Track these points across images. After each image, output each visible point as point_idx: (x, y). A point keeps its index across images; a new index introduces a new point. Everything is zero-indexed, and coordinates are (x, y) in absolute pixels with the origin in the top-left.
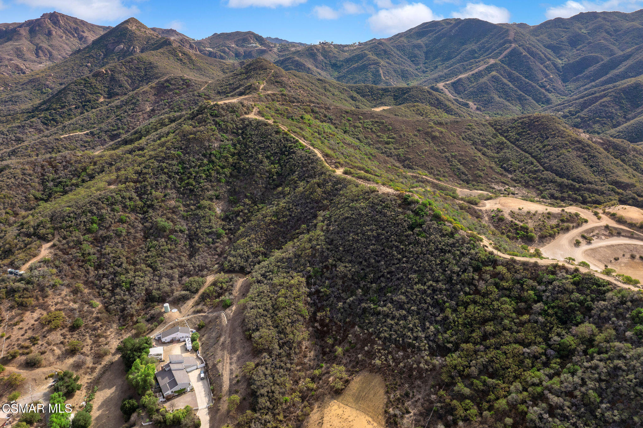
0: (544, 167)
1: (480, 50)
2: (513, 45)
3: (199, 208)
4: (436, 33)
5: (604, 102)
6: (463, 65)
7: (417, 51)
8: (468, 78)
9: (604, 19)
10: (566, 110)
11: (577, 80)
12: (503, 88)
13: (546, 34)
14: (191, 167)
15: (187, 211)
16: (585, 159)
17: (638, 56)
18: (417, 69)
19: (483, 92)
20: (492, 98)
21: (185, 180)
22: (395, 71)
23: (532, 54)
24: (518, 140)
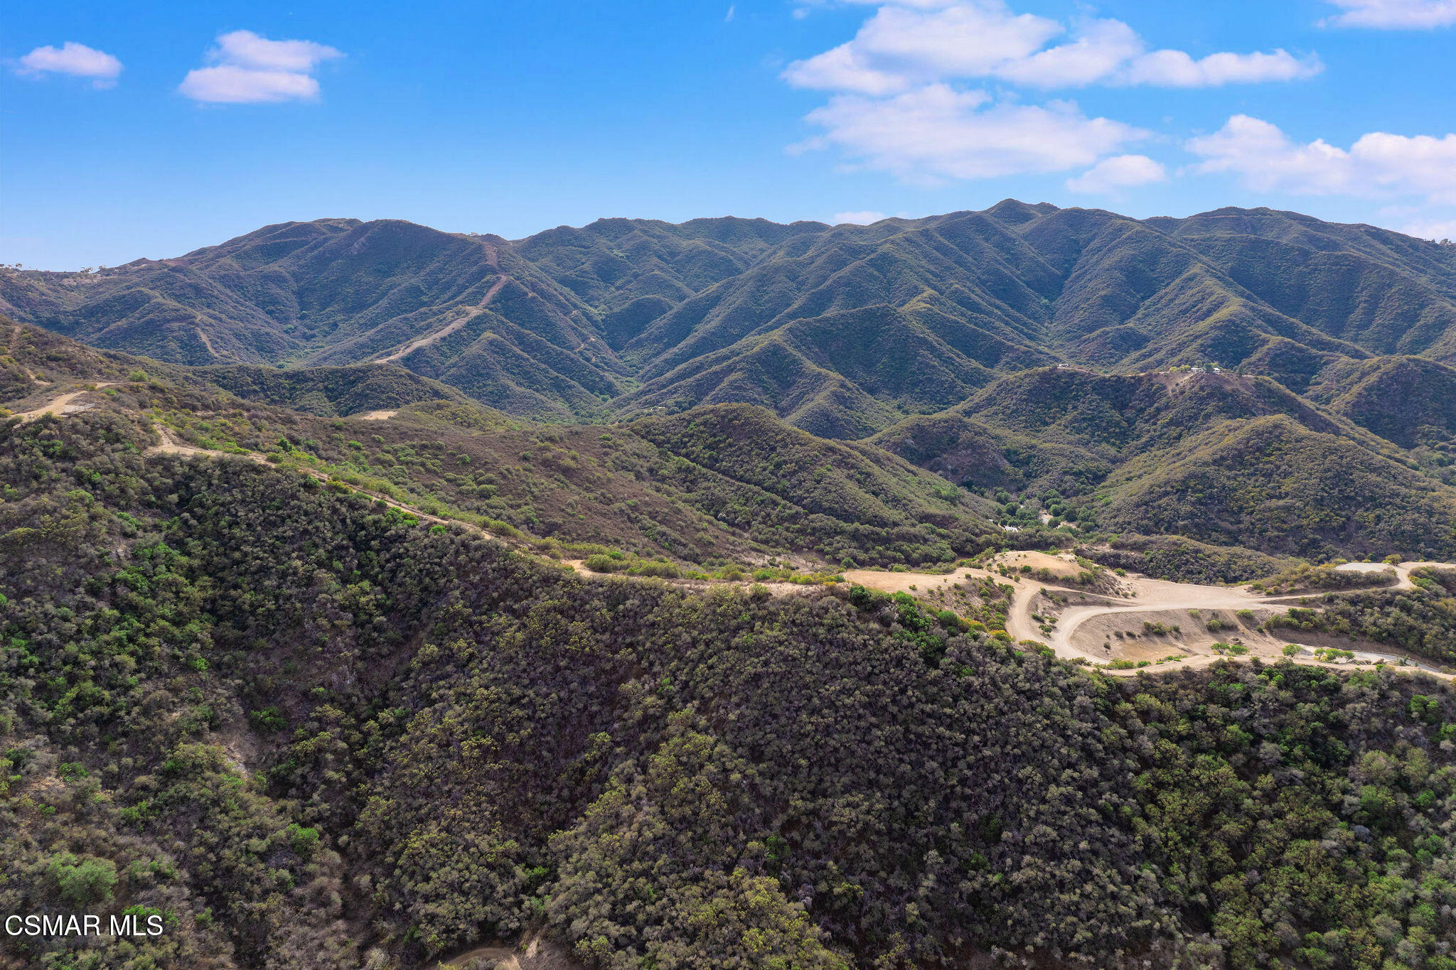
0: (804, 507)
1: (430, 288)
2: (504, 278)
3: (171, 775)
4: (312, 249)
5: (736, 381)
6: (405, 319)
7: (275, 290)
8: (435, 347)
9: (644, 231)
10: (670, 402)
11: (639, 344)
12: (518, 366)
13: (551, 257)
14: (65, 638)
15: (130, 801)
16: (858, 480)
17: (732, 299)
18: (286, 332)
19: (481, 375)
20: (506, 388)
21: (60, 692)
22: (238, 336)
23: (542, 293)
24: (717, 461)
